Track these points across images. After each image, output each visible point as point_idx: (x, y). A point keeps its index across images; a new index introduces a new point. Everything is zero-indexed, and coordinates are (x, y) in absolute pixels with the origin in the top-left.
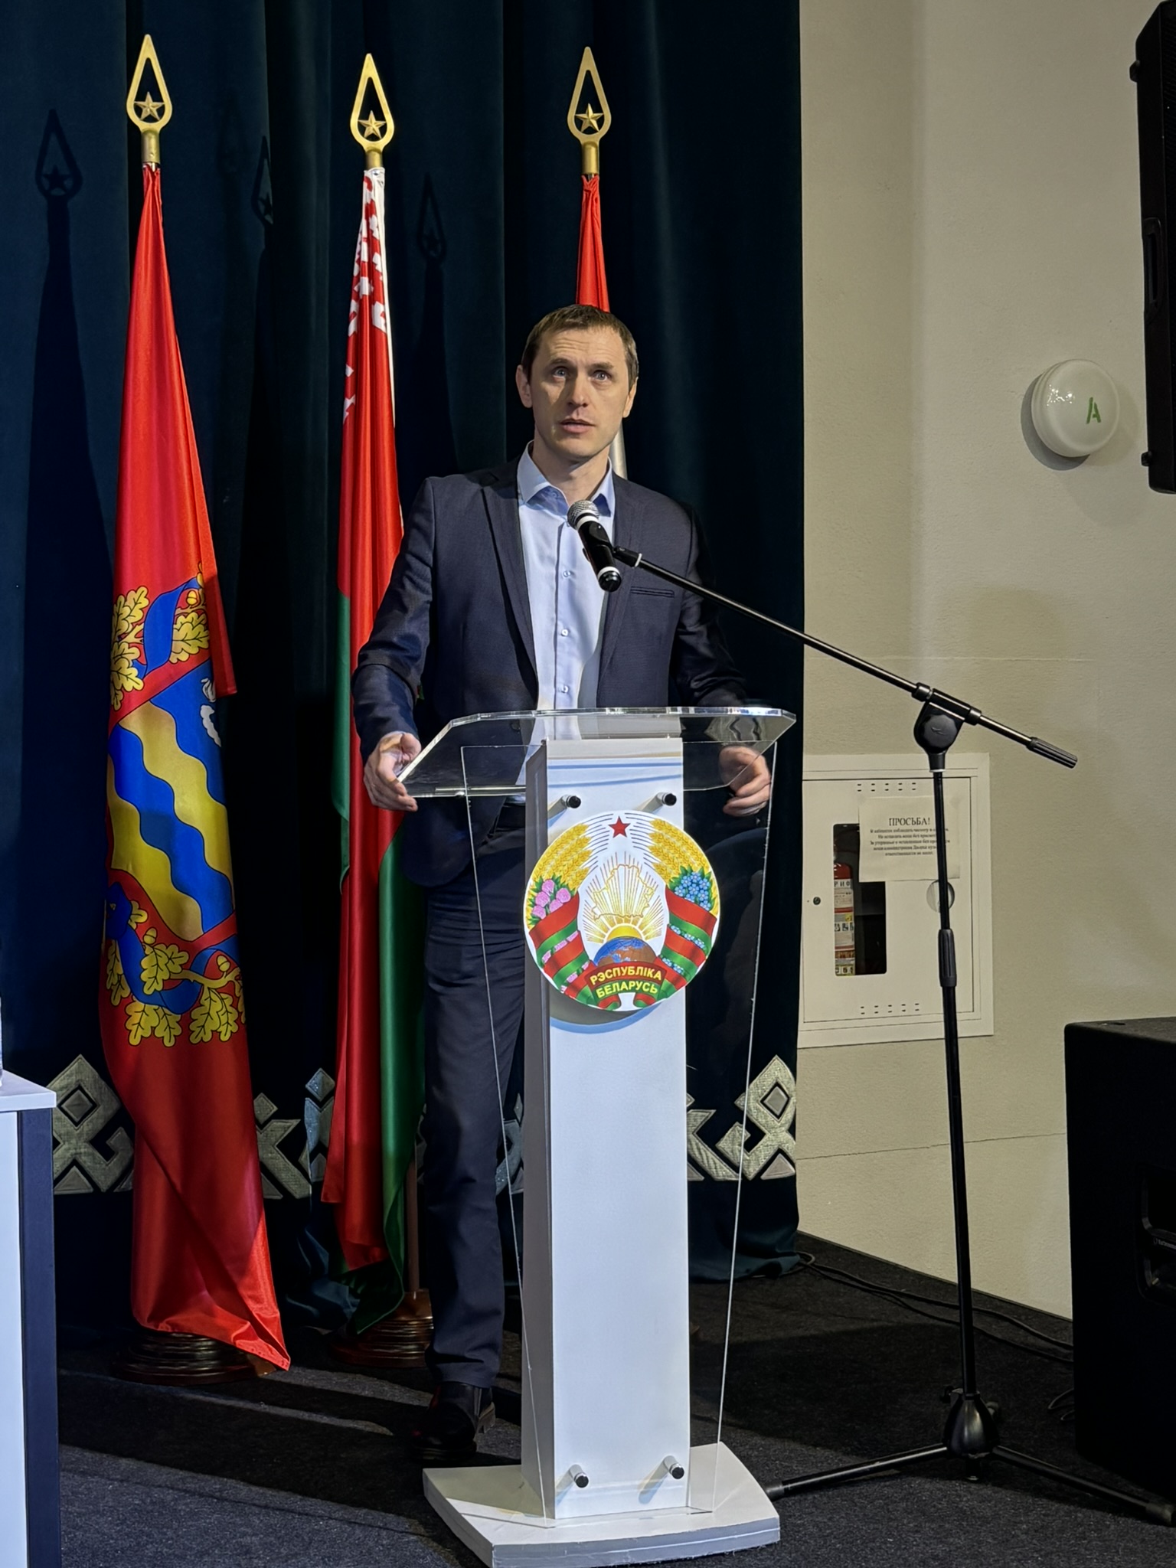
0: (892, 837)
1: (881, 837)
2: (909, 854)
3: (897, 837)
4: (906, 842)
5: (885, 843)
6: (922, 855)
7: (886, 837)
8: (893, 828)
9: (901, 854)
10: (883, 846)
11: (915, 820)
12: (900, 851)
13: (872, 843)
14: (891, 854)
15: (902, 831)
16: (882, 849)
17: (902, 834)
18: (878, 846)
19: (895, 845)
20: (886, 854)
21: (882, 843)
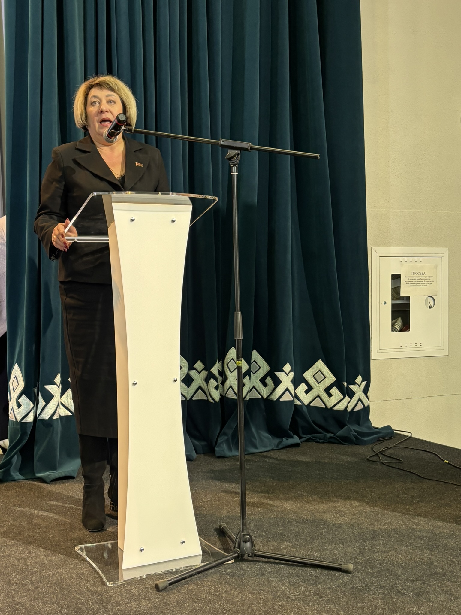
0: (413, 279)
1: (408, 279)
2: (419, 286)
3: (414, 279)
4: (418, 281)
5: (410, 281)
6: (424, 287)
7: (411, 279)
8: (414, 276)
9: (416, 286)
10: (410, 283)
11: (421, 273)
12: (415, 285)
13: (405, 281)
14: (412, 286)
15: (417, 277)
16: (409, 284)
17: (416, 278)
18: (408, 283)
19: (414, 282)
20: (411, 286)
21: (409, 281)
